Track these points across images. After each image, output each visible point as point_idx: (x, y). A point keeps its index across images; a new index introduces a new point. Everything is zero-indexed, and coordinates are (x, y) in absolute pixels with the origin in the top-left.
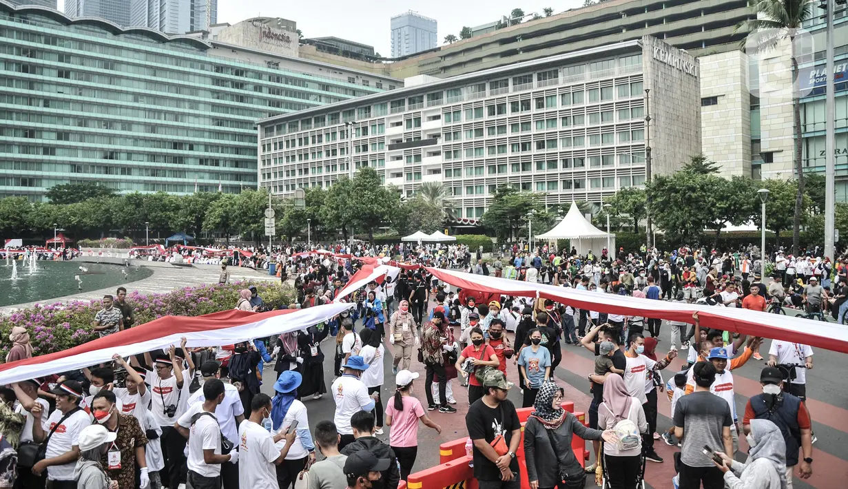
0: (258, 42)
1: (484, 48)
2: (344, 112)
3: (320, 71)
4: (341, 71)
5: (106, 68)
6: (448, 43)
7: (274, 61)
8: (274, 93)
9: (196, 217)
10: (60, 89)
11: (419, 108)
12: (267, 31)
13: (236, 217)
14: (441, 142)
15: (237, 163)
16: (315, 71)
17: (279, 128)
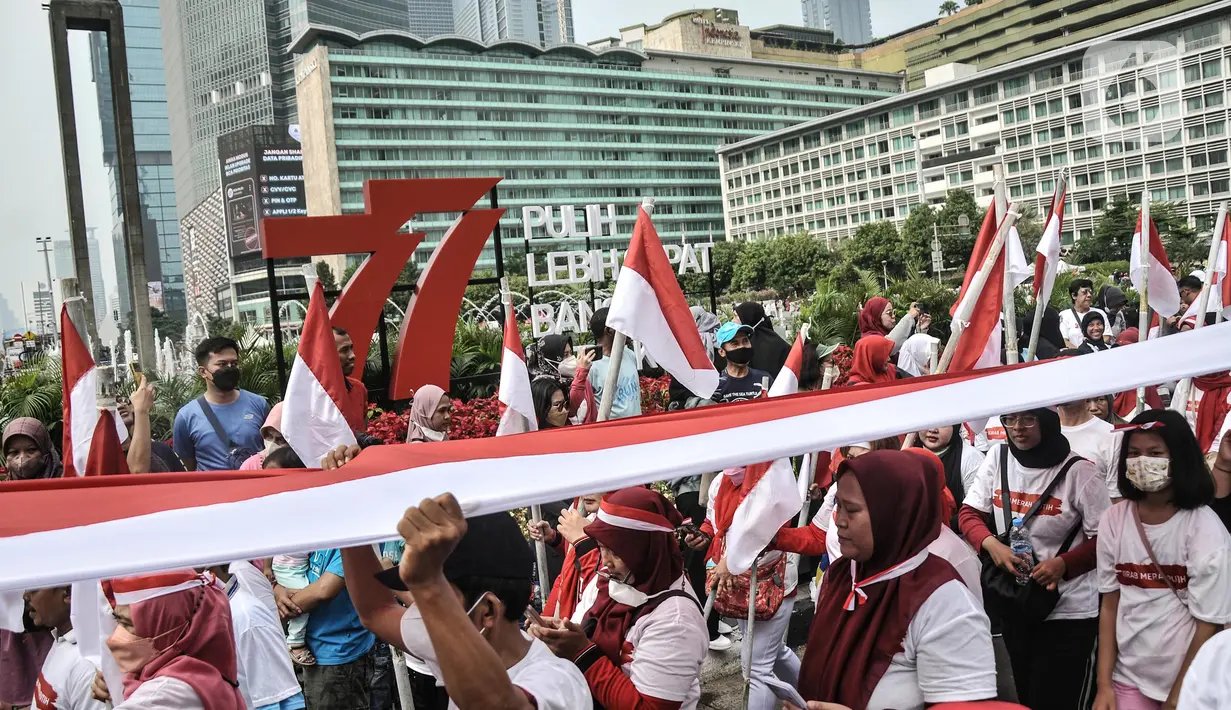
0: (700, 44)
1: (1006, 16)
2: (847, 125)
3: (781, 74)
4: (806, 71)
5: (530, 101)
6: (946, 14)
7: (723, 67)
8: (728, 110)
9: (721, 273)
10: (482, 134)
11: (961, 108)
12: (710, 28)
13: (776, 268)
14: (1001, 150)
15: (694, 207)
16: (775, 73)
17: (750, 156)
